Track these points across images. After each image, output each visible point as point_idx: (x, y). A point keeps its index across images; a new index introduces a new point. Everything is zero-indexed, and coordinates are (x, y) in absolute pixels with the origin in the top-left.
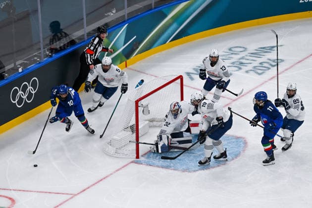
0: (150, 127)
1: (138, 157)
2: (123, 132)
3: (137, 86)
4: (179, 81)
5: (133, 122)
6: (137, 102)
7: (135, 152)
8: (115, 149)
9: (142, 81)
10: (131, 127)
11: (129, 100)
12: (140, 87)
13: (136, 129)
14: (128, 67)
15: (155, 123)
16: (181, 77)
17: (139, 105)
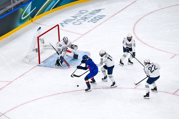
0: (45, 49)
1: (40, 63)
2: (33, 52)
3: (38, 30)
4: (57, 27)
5: (37, 47)
6: (38, 38)
7: (38, 61)
8: (29, 60)
9: (40, 28)
10: (36, 49)
11: (34, 37)
12: (39, 30)
13: (38, 50)
14: (33, 22)
15: (47, 47)
16: (58, 25)
17: (39, 39)
